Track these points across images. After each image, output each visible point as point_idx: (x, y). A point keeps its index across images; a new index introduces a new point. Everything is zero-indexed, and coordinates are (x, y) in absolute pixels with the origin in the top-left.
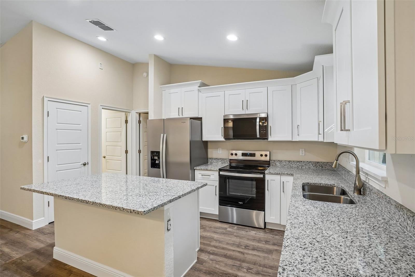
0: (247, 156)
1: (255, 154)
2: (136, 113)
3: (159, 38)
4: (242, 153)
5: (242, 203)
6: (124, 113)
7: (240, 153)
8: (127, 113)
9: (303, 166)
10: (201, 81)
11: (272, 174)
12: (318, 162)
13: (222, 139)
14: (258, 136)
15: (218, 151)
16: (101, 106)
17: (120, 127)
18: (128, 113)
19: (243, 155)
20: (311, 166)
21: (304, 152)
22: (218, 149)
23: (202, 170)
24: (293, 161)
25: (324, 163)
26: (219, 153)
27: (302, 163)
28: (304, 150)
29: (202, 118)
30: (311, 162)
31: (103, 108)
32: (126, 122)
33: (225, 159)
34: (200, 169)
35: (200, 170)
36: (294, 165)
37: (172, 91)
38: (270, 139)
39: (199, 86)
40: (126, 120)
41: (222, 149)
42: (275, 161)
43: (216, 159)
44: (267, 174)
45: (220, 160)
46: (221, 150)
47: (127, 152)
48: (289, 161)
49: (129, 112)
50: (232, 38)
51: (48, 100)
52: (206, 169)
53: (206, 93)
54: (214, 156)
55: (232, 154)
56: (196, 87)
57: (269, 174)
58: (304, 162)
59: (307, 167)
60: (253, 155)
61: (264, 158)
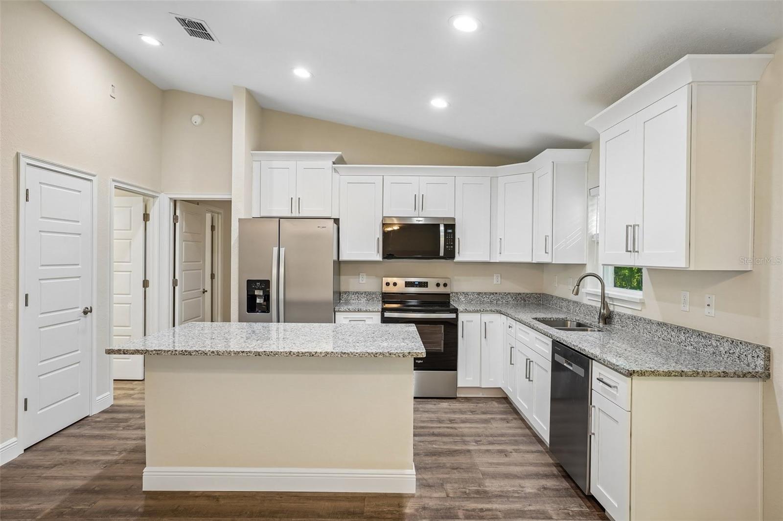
0: (414, 287)
1: (427, 283)
2: (171, 199)
3: (302, 73)
4: (406, 282)
5: (422, 361)
6: (141, 198)
7: (401, 282)
8: (148, 198)
9: (499, 300)
10: (340, 153)
11: (470, 312)
12: (520, 294)
13: (379, 257)
14: (442, 254)
15: (359, 278)
16: (114, 181)
17: (129, 229)
18: (151, 199)
19: (408, 284)
20: (510, 299)
21: (499, 278)
22: (359, 275)
23: (351, 312)
24: (485, 293)
25: (527, 294)
26: (362, 282)
27: (496, 295)
28: (499, 275)
29: (339, 219)
30: (509, 293)
31: (116, 187)
32: (146, 217)
33: (374, 293)
34: (347, 310)
35: (348, 312)
36: (485, 299)
37: (276, 164)
38: (458, 258)
39: (334, 161)
40: (144, 215)
41: (367, 275)
42: (457, 293)
43: (357, 293)
44: (462, 312)
45: (363, 294)
46: (365, 277)
47: (146, 284)
48: (479, 294)
49: (154, 197)
50: (439, 103)
51: (28, 164)
52: (358, 310)
53: (348, 176)
54: (352, 288)
55: (388, 284)
56: (329, 163)
57: (465, 312)
58: (500, 294)
59: (504, 301)
60: (424, 285)
61: (441, 290)
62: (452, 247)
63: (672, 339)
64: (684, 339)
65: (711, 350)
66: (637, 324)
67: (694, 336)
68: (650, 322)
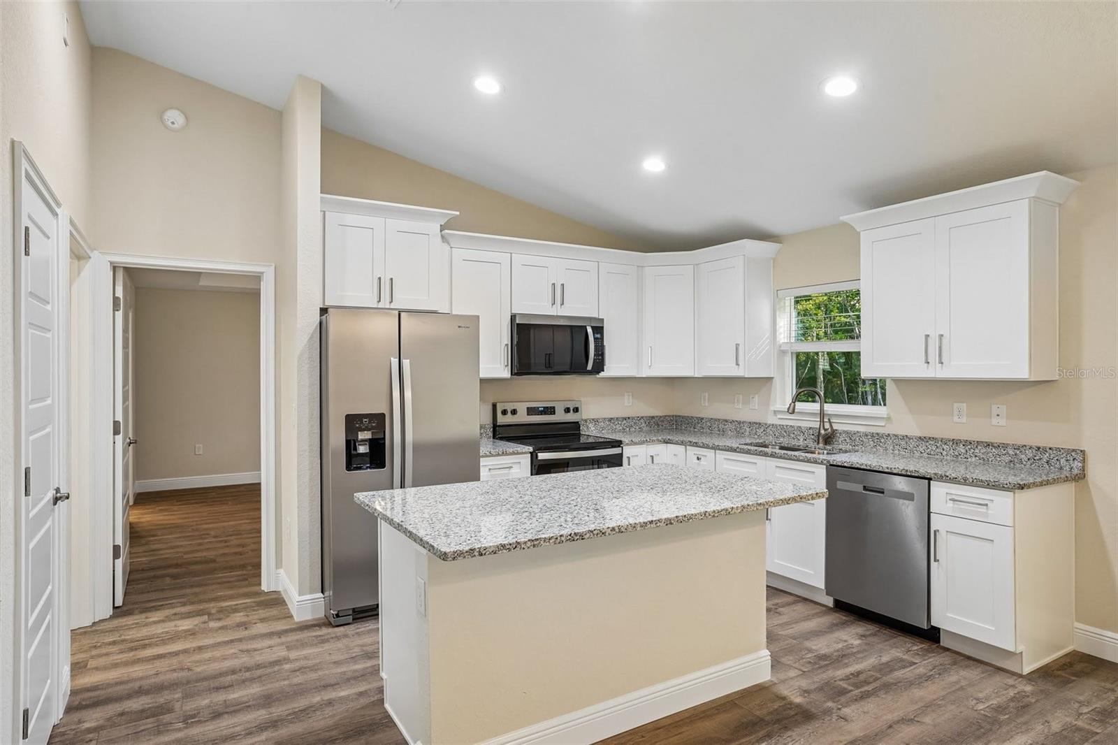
0: (538, 414)
1: (554, 407)
2: (108, 263)
4: (528, 408)
7: (522, 408)
9: (632, 426)
10: (457, 213)
12: (653, 417)
13: (506, 374)
14: (589, 367)
16: (70, 219)
19: (531, 411)
20: (643, 424)
21: (631, 397)
23: (493, 456)
24: (617, 418)
25: (661, 417)
27: (630, 420)
28: (631, 394)
30: (642, 417)
34: (488, 453)
35: (489, 456)
36: (618, 426)
37: (351, 218)
38: (604, 372)
39: (444, 224)
42: (586, 421)
44: (627, 444)
48: (610, 420)
50: (654, 165)
52: (503, 453)
55: (504, 412)
56: (436, 227)
57: (631, 445)
58: (633, 418)
59: (637, 427)
60: (550, 411)
61: (571, 417)
62: (600, 357)
63: (944, 453)
64: (963, 451)
65: (1007, 459)
66: (882, 440)
67: (979, 447)
68: (906, 438)
